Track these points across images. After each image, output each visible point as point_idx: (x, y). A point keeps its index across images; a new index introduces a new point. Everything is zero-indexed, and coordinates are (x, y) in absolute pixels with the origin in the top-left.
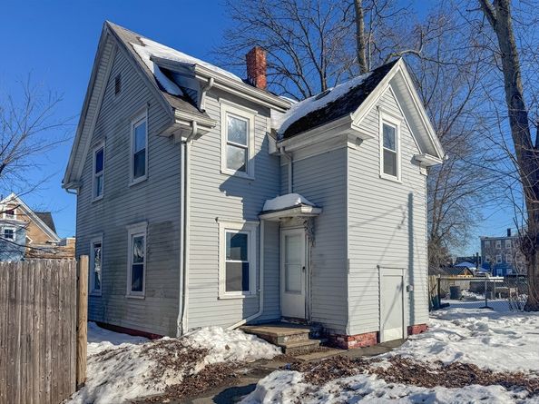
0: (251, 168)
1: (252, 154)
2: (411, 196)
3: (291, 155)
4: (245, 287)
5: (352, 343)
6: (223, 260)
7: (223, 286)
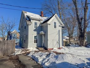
0: (38, 28)
1: (38, 26)
2: (59, 30)
3: (43, 26)
4: (37, 43)
5: (48, 50)
6: (34, 39)
7: (34, 42)
